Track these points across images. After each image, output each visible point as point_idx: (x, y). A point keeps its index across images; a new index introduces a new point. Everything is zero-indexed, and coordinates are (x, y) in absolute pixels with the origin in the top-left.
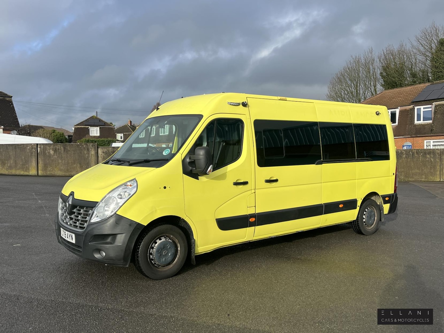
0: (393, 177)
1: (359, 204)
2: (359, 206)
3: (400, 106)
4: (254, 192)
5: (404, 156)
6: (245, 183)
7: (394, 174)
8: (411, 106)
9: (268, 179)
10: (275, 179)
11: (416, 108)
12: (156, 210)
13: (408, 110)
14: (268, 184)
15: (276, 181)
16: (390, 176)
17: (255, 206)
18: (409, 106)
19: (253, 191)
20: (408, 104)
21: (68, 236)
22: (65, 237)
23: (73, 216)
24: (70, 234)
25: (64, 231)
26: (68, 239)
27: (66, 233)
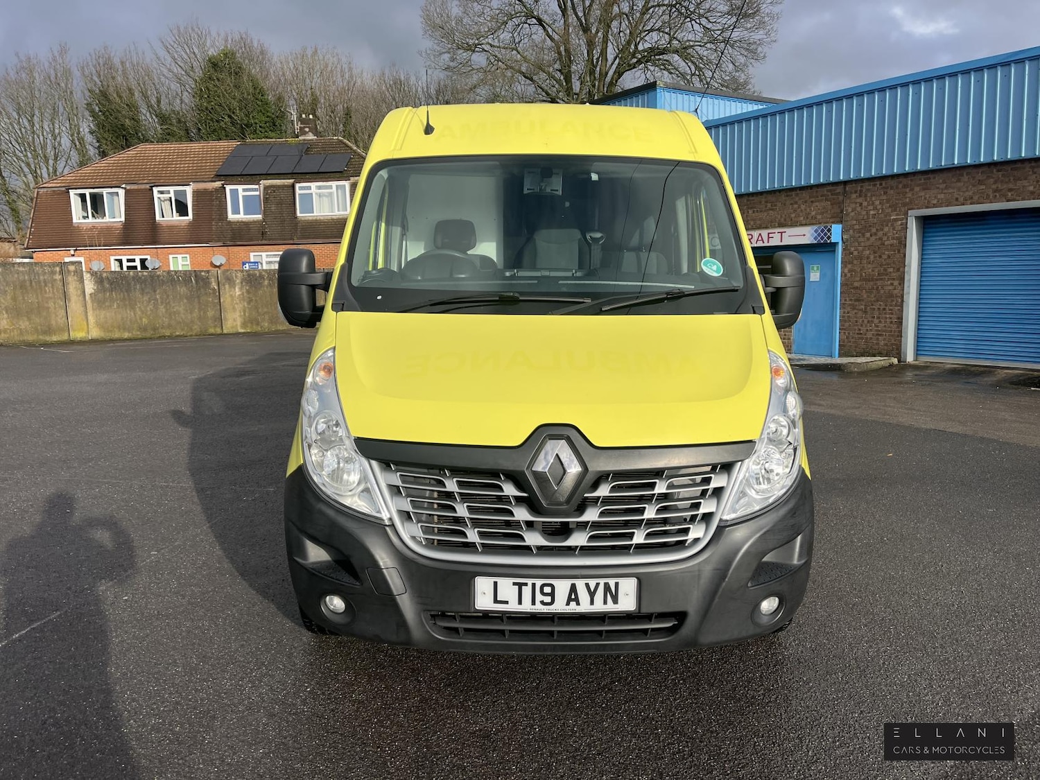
3: (193, 180)
5: (266, 282)
8: (218, 184)
11: (228, 188)
13: (212, 192)
18: (213, 184)
20: (210, 179)
21: (573, 597)
22: (543, 603)
23: (591, 515)
24: (598, 584)
25: (530, 582)
26: (578, 604)
27: (552, 586)
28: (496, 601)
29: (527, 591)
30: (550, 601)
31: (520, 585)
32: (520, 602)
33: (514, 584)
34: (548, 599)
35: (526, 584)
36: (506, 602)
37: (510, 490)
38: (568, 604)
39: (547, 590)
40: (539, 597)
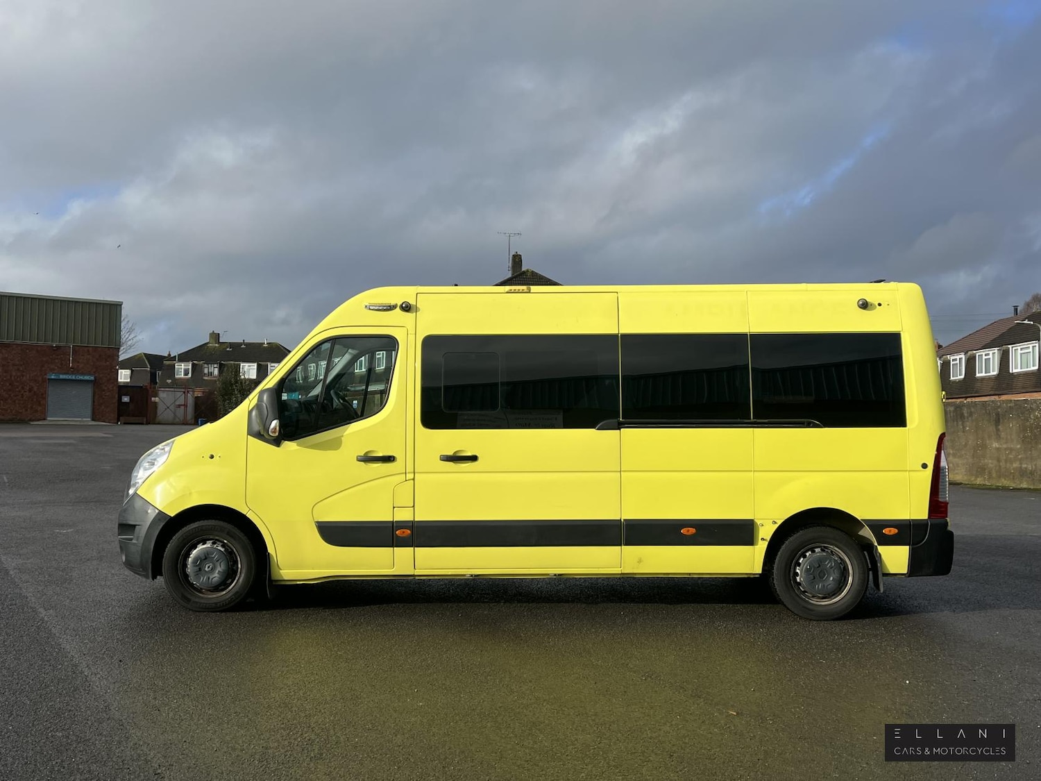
0: (919, 473)
1: (766, 532)
2: (763, 539)
4: (412, 477)
6: (389, 459)
7: (925, 466)
9: (451, 453)
10: (469, 454)
12: (190, 494)
14: (450, 465)
15: (474, 458)
16: (906, 471)
17: (414, 506)
19: (410, 476)
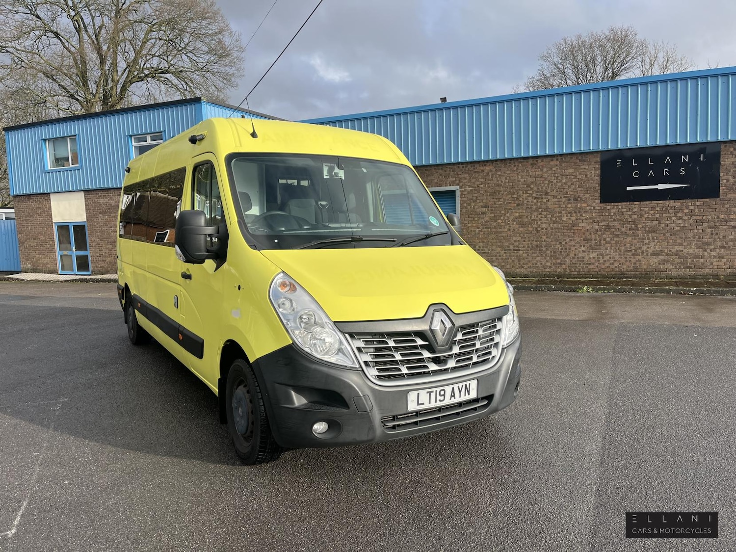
21: (453, 395)
22: (440, 401)
23: (456, 350)
24: (463, 386)
25: (434, 390)
26: (455, 398)
27: (444, 390)
28: (418, 404)
29: (433, 395)
30: (443, 399)
31: (430, 393)
32: (430, 403)
33: (428, 392)
34: (442, 398)
35: (432, 392)
36: (423, 404)
37: (420, 342)
38: (451, 399)
39: (442, 393)
40: (439, 398)
